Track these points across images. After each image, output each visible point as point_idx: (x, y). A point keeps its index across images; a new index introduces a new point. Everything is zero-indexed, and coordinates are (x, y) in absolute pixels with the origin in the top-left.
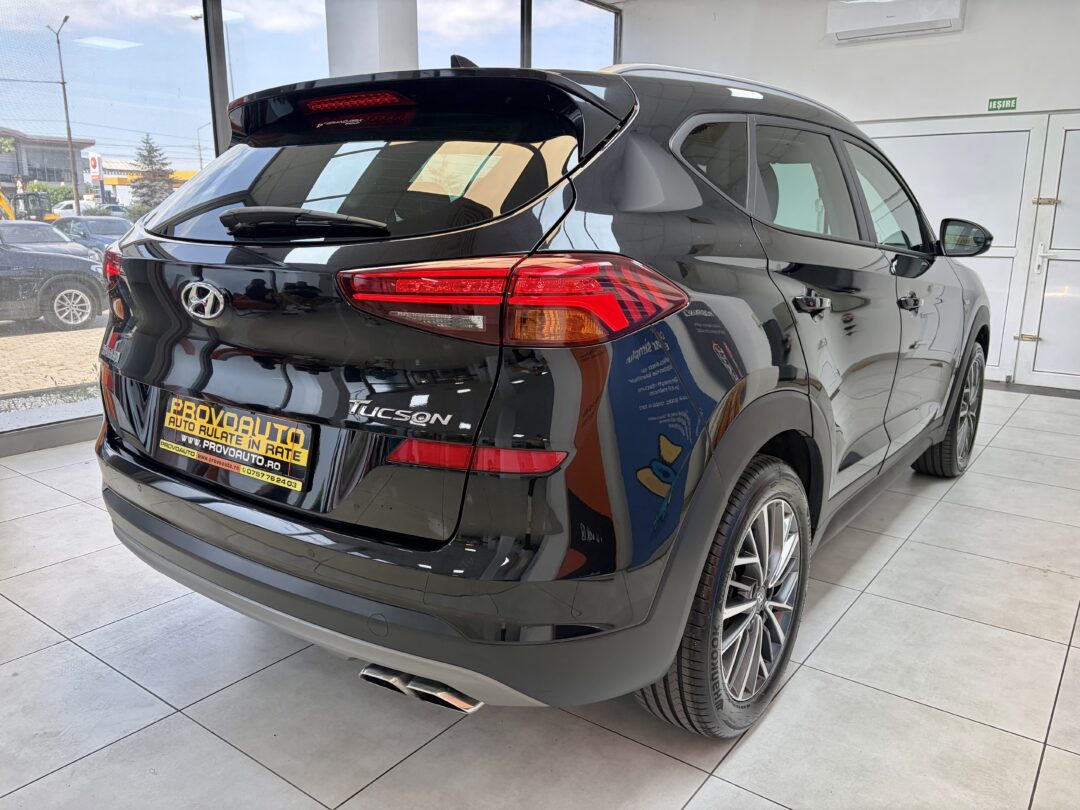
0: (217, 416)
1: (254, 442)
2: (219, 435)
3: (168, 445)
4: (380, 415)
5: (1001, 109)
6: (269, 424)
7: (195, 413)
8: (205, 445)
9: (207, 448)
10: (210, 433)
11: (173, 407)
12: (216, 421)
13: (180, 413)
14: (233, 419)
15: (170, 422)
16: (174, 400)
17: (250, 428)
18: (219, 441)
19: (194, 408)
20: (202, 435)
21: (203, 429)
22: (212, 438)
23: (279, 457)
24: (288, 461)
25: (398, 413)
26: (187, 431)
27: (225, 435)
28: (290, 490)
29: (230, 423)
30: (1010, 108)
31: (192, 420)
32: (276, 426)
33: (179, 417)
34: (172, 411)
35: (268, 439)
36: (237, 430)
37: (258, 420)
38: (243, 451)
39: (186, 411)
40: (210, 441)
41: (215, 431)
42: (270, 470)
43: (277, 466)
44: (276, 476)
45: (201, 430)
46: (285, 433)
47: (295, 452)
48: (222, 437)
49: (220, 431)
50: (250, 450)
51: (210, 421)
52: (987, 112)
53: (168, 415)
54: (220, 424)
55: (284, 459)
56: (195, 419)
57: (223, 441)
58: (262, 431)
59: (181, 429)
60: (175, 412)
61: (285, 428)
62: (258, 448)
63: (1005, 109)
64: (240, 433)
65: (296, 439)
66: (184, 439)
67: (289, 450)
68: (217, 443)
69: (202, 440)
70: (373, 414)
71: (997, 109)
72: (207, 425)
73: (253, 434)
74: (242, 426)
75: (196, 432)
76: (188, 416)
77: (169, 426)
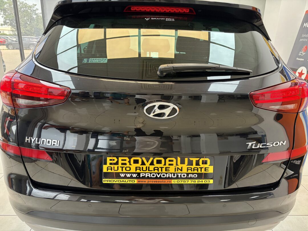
0: (148, 161)
1: (178, 168)
3: (110, 181)
4: (261, 147)
6: (186, 159)
7: (129, 162)
8: (141, 176)
9: (144, 177)
10: (144, 169)
11: (108, 162)
12: (148, 164)
13: (116, 164)
14: (161, 160)
15: (108, 169)
16: (108, 158)
17: (174, 163)
18: (153, 172)
19: (128, 160)
20: (138, 171)
21: (138, 168)
22: (147, 172)
23: (196, 172)
24: (202, 172)
25: (268, 144)
26: (125, 171)
28: (208, 184)
29: (159, 162)
31: (128, 166)
32: (191, 159)
33: (116, 166)
35: (187, 165)
36: (165, 165)
37: (179, 159)
38: (171, 173)
39: (120, 162)
40: (145, 173)
41: (148, 168)
42: (191, 178)
43: (195, 176)
44: (197, 180)
45: (136, 169)
46: (198, 161)
47: (205, 168)
48: (155, 170)
49: (152, 167)
50: (176, 172)
51: (143, 164)
53: (104, 166)
54: (152, 164)
55: (199, 172)
56: (130, 164)
58: (183, 163)
59: (119, 171)
60: (111, 164)
61: (198, 159)
62: (181, 170)
65: (205, 163)
66: (122, 175)
67: (201, 168)
68: (151, 173)
69: (139, 173)
70: (258, 147)
72: (141, 166)
73: (177, 165)
74: (168, 163)
75: (133, 171)
76: (124, 164)
77: (106, 171)
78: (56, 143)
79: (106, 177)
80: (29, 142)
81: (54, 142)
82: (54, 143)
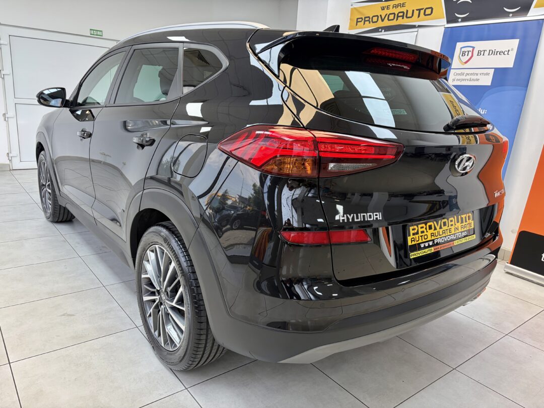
0: (438, 225)
1: (456, 228)
2: (441, 233)
3: (415, 255)
5: (96, 35)
6: (460, 217)
7: (426, 229)
8: (435, 242)
9: (437, 243)
10: (437, 235)
11: (412, 232)
12: (438, 228)
13: (417, 233)
14: (445, 222)
15: (412, 241)
16: (411, 228)
17: (453, 222)
18: (442, 236)
19: (425, 227)
20: (433, 238)
21: (432, 235)
22: (439, 237)
23: (465, 229)
24: (469, 229)
26: (424, 240)
27: (444, 232)
29: (445, 224)
30: (100, 35)
31: (425, 233)
32: (462, 216)
33: (417, 236)
34: (411, 234)
35: (461, 224)
36: (448, 226)
37: (455, 217)
38: (453, 234)
39: (420, 230)
40: (437, 239)
41: (439, 232)
44: (467, 238)
45: (431, 236)
46: (466, 217)
47: (470, 224)
48: (443, 233)
49: (441, 230)
50: (456, 232)
51: (435, 229)
52: (89, 35)
53: (409, 239)
54: (441, 228)
55: (467, 229)
56: (427, 232)
57: (444, 235)
58: (458, 222)
59: (420, 241)
60: (414, 234)
62: (458, 230)
63: (98, 35)
64: (450, 227)
65: (469, 218)
66: (422, 246)
67: (468, 224)
68: (441, 238)
69: (433, 241)
71: (94, 35)
72: (434, 232)
73: (455, 225)
74: (450, 223)
75: (429, 238)
76: (423, 232)
77: (411, 244)
78: (378, 217)
79: (413, 251)
80: (346, 221)
81: (376, 215)
82: (376, 217)
